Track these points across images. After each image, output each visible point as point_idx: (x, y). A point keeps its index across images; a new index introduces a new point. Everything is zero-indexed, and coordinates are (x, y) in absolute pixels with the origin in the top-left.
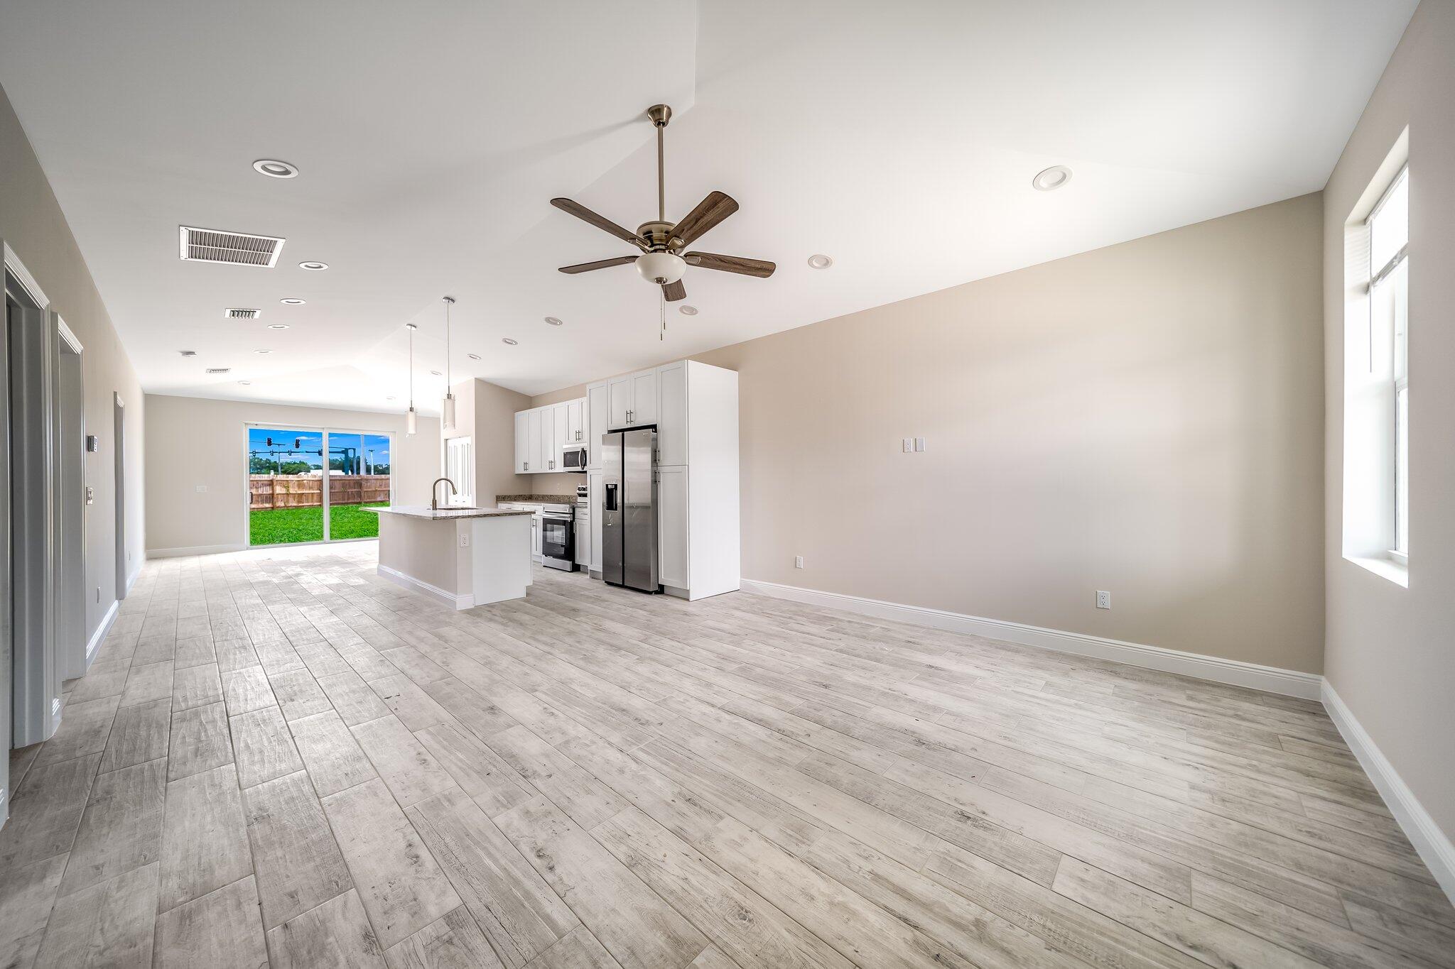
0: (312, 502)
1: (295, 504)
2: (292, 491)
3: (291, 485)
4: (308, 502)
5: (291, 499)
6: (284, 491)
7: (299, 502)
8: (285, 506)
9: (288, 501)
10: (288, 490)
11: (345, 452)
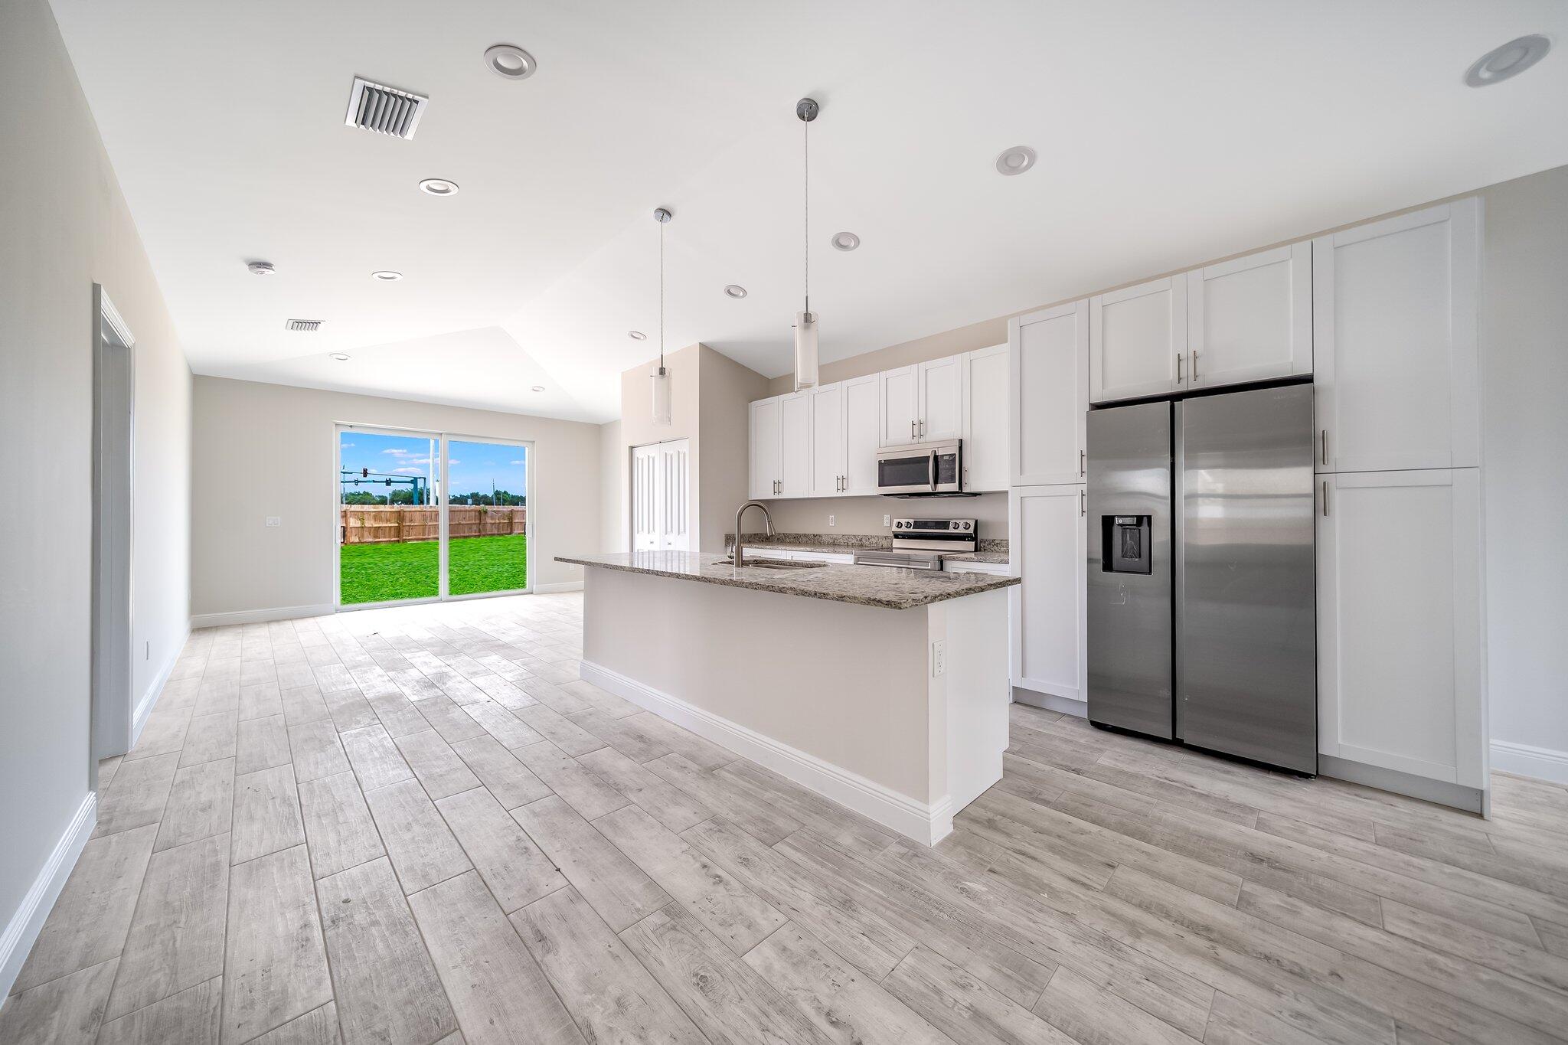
0: (389, 537)
1: (371, 540)
2: (367, 525)
3: (366, 516)
4: (385, 537)
5: (366, 534)
6: (359, 524)
7: (375, 537)
8: (360, 542)
9: (363, 536)
10: (363, 523)
11: (414, 481)
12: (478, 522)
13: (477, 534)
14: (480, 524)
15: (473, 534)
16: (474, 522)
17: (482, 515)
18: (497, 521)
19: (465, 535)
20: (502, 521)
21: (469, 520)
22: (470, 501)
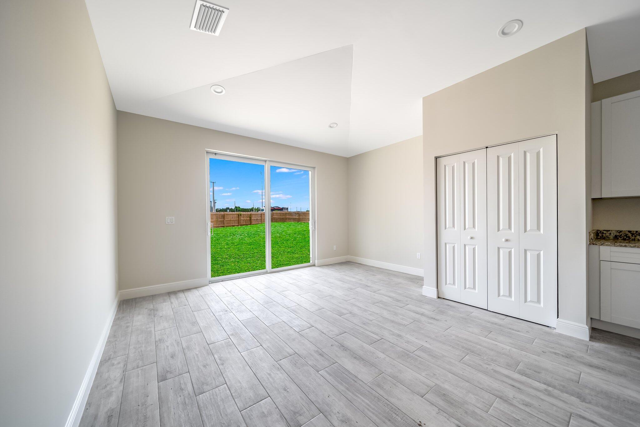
12: (238, 219)
13: (238, 224)
14: (238, 220)
15: (236, 224)
16: (236, 219)
17: (240, 216)
18: (245, 219)
19: (233, 225)
20: (247, 219)
21: (234, 218)
22: (228, 210)
